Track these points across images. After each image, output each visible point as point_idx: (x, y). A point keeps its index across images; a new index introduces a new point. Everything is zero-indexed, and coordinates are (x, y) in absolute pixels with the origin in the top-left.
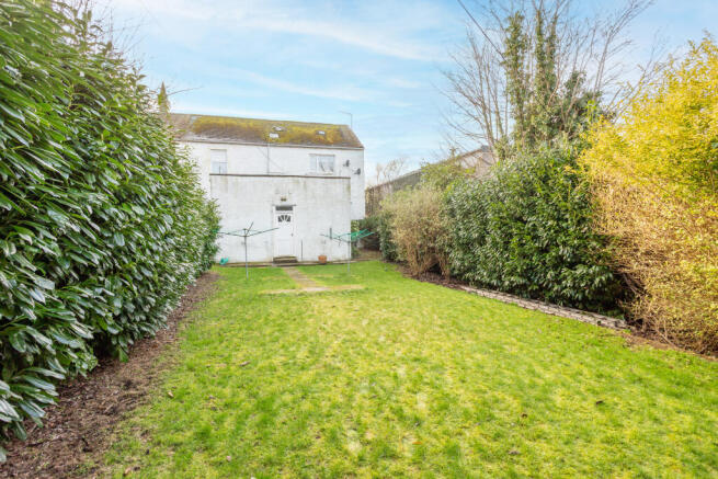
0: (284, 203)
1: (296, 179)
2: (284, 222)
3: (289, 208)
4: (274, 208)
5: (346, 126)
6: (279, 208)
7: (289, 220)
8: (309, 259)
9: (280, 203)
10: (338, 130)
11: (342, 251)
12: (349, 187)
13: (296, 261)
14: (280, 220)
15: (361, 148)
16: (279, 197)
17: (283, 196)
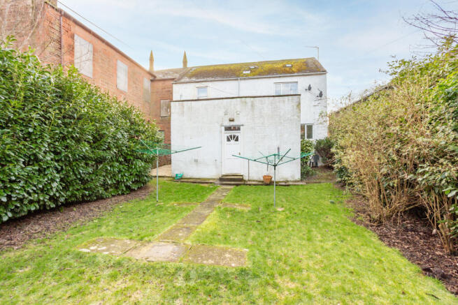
0: (232, 123)
1: (244, 99)
2: (233, 141)
3: (237, 128)
4: (223, 128)
5: (312, 59)
6: (228, 129)
7: (237, 140)
8: (255, 178)
9: (228, 124)
10: (305, 62)
11: (290, 171)
12: (299, 105)
13: (242, 180)
14: (228, 140)
15: (324, 72)
16: (227, 118)
17: (232, 117)
